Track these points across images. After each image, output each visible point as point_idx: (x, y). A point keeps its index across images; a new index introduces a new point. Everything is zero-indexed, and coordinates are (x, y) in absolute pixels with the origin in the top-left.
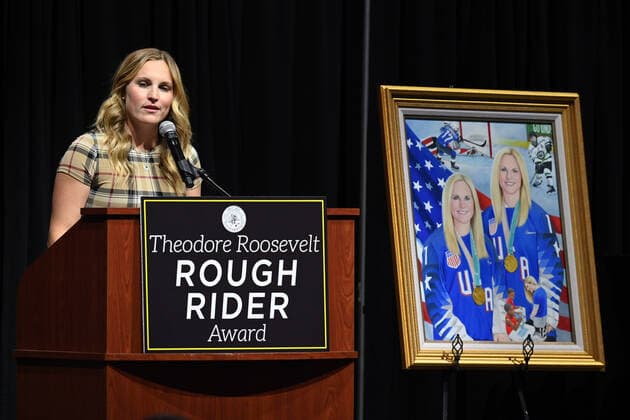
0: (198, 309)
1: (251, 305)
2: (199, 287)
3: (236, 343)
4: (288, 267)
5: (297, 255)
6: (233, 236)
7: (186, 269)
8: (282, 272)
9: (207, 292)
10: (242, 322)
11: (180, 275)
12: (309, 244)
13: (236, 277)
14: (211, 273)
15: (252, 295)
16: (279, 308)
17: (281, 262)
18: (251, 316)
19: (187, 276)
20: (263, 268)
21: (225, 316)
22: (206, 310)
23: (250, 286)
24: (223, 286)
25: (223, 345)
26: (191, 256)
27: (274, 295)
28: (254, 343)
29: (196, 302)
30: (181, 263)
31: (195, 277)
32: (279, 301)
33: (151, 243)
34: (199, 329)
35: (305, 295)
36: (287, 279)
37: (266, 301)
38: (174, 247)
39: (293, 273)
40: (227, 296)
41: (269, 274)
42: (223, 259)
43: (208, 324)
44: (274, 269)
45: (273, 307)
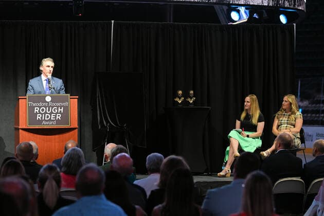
0: (40, 117)
1: (52, 117)
2: (40, 113)
3: (48, 125)
4: (61, 109)
5: (63, 106)
6: (48, 102)
7: (37, 109)
8: (59, 110)
9: (42, 114)
10: (50, 120)
11: (35, 110)
12: (66, 104)
13: (49, 111)
14: (43, 110)
15: (52, 115)
16: (59, 117)
17: (59, 108)
18: (52, 119)
19: (37, 111)
20: (55, 109)
21: (46, 119)
22: (42, 118)
23: (52, 113)
24: (46, 113)
25: (45, 125)
26: (38, 107)
27: (58, 115)
28: (53, 124)
29: (39, 116)
30: (36, 108)
31: (39, 111)
32: (59, 116)
33: (29, 104)
34: (40, 122)
35: (65, 115)
36: (60, 111)
37: (56, 116)
38: (34, 105)
39: (62, 110)
40: (46, 115)
41: (56, 110)
42: (46, 107)
43: (42, 121)
44: (58, 109)
45: (57, 117)
